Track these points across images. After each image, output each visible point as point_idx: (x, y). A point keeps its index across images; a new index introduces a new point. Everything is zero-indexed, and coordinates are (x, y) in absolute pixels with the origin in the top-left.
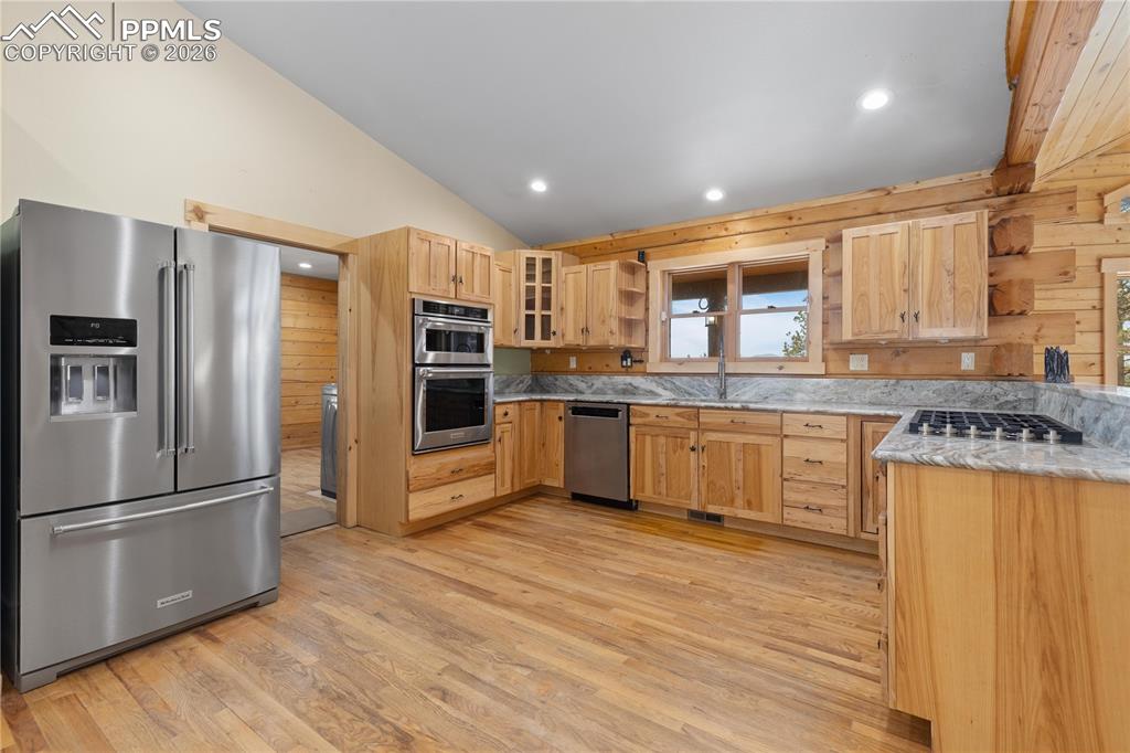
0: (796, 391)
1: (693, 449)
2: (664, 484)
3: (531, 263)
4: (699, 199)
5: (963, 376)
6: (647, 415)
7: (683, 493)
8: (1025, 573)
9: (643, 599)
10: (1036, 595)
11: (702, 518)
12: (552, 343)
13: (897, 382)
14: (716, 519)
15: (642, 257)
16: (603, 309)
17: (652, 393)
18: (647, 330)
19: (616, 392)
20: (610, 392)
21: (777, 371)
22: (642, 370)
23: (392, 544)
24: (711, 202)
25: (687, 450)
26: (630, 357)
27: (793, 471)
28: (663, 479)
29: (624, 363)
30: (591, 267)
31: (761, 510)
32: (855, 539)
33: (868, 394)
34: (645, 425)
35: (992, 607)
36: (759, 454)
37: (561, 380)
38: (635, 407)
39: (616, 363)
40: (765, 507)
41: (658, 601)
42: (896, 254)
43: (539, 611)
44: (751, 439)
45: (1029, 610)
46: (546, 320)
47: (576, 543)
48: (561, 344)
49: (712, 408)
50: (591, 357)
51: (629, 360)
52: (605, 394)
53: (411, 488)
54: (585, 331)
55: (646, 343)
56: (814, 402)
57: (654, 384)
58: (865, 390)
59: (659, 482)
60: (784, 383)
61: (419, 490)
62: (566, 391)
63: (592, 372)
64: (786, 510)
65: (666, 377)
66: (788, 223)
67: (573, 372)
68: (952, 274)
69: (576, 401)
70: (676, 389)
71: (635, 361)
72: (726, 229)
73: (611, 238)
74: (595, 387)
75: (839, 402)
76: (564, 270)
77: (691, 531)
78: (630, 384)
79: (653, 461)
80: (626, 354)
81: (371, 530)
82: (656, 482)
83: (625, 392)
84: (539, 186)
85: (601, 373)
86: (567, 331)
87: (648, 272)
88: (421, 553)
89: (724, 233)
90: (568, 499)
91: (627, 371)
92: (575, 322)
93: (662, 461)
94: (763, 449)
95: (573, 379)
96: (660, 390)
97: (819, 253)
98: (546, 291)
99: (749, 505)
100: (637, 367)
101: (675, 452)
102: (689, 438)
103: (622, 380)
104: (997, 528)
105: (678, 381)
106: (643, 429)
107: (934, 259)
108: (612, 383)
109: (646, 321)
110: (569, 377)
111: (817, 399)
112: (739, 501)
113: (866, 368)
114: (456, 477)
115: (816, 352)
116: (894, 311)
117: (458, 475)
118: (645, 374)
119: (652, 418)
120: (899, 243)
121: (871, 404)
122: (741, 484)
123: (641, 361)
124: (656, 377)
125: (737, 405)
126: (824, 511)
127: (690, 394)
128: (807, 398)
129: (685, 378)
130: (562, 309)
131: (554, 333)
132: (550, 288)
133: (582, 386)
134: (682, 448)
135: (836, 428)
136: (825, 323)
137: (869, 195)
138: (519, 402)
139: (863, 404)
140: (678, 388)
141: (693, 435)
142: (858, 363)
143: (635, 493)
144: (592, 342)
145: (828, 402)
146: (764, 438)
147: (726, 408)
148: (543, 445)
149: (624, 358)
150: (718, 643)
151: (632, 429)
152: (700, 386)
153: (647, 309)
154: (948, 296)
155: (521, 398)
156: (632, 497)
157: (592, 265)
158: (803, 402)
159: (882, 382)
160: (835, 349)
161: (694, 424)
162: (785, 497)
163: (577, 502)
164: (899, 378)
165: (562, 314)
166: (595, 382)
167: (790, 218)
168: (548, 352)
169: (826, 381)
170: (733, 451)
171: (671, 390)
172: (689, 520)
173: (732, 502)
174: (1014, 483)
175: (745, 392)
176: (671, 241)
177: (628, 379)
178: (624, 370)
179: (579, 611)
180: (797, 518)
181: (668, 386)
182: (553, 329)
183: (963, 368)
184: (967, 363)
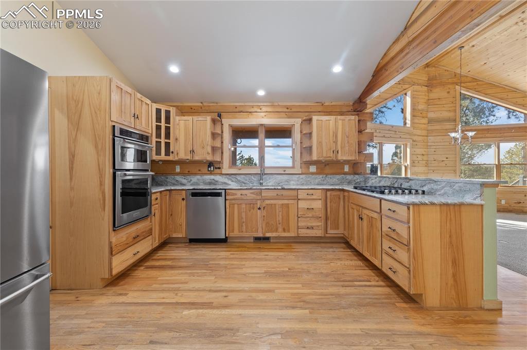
0: (291, 181)
1: (259, 209)
2: (244, 227)
3: (158, 111)
4: (253, 93)
5: (345, 174)
6: (236, 194)
7: (254, 230)
8: (448, 236)
9: (280, 282)
10: (451, 242)
11: (261, 240)
12: (171, 158)
13: (326, 177)
14: (267, 239)
15: (219, 116)
16: (202, 141)
17: (225, 183)
18: (222, 153)
19: (205, 184)
20: (202, 184)
21: (283, 172)
22: (219, 172)
23: (102, 294)
24: (258, 95)
25: (256, 209)
26: (213, 166)
27: (302, 213)
28: (244, 224)
29: (209, 169)
30: (195, 118)
31: (289, 231)
32: (325, 237)
33: (317, 181)
34: (234, 199)
35: (440, 249)
36: (288, 207)
37: (170, 179)
38: (228, 191)
39: (205, 170)
40: (291, 231)
41: (287, 281)
42: (331, 128)
43: (242, 304)
44: (286, 202)
45: (449, 248)
46: (168, 145)
47: (219, 264)
48: (176, 159)
49: (268, 189)
50: (190, 166)
51: (212, 168)
52: (199, 185)
53: (113, 253)
54: (193, 151)
55: (222, 158)
56: (298, 185)
57: (226, 179)
58: (316, 179)
59: (242, 226)
60: (286, 177)
61: (117, 254)
62: (174, 184)
63: (190, 173)
64: (299, 230)
65: (233, 176)
66: (287, 110)
67: (178, 174)
68: (348, 137)
69: (194, 189)
70: (238, 181)
71: (216, 168)
72: (260, 109)
73: (201, 105)
74: (192, 182)
75: (307, 184)
76: (178, 118)
77: (261, 247)
78: (213, 179)
79: (239, 216)
80: (210, 164)
81: (71, 290)
82: (240, 226)
83: (210, 183)
84: (174, 69)
85: (196, 174)
86: (180, 151)
87: (222, 124)
88: (131, 294)
89: (260, 111)
90: (187, 243)
91: (211, 173)
92: (185, 147)
93: (244, 216)
94: (290, 206)
95: (178, 178)
96: (230, 182)
97: (299, 124)
98: (168, 129)
99: (284, 230)
100: (218, 171)
101: (250, 211)
102: (257, 204)
103: (208, 178)
104: (441, 222)
105: (239, 178)
106: (233, 202)
107: (342, 131)
108: (203, 179)
109: (222, 148)
110: (176, 177)
111: (299, 183)
112: (280, 229)
113: (315, 171)
114: (136, 241)
115: (298, 164)
116: (330, 149)
117: (137, 239)
118: (221, 174)
119: (239, 196)
120: (332, 124)
121: (318, 184)
122: (281, 221)
123: (219, 168)
124: (228, 176)
125: (280, 188)
126: (314, 228)
127: (245, 183)
128: (295, 183)
129: (242, 176)
130: (177, 139)
131: (172, 152)
132: (170, 127)
133: (184, 181)
134: (253, 209)
135: (318, 194)
136: (301, 153)
137: (316, 104)
138: (161, 192)
139: (315, 184)
140: (239, 181)
141: (259, 202)
142: (313, 169)
143: (229, 233)
144: (196, 158)
145: (302, 184)
146: (291, 201)
147: (275, 189)
148: (171, 215)
149: (209, 166)
150: (327, 291)
151: (227, 202)
152: (249, 179)
153: (222, 142)
154: (347, 145)
155: (160, 190)
156: (227, 236)
157: (196, 117)
158: (294, 185)
159: (321, 176)
160: (305, 163)
161: (259, 197)
162: (299, 225)
163: (193, 243)
164: (327, 175)
165: (177, 142)
166: (192, 179)
167: (287, 108)
168: (161, 163)
169: (301, 176)
170: (277, 207)
171: (236, 182)
172: (254, 242)
173: (276, 230)
174: (445, 208)
175: (270, 182)
176: (234, 111)
177: (212, 177)
178: (209, 172)
179: (262, 297)
180: (303, 232)
181: (234, 180)
182: (171, 150)
183: (345, 170)
184: (346, 169)
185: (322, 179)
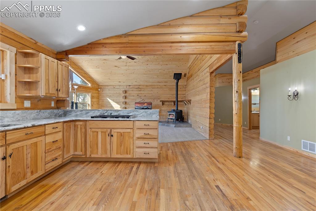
0: (5, 117)
1: (4, 159)
58: (31, 114)
64: (46, 166)
68: (64, 79)
97: (14, 54)
99: (32, 173)
111: (14, 120)
112: (28, 174)
113: (30, 106)
116: (54, 87)
122: (30, 164)
126: (57, 158)
128: (10, 120)
136: (16, 86)
142: (27, 104)
145: (18, 121)
147: (25, 128)
154: (64, 86)
159: (36, 111)
160: (19, 98)
161: (2, 143)
164: (40, 109)
169: (17, 112)
170: (25, 150)
173: (24, 178)
180: (49, 167)
183: (52, 106)
184: (53, 104)
185: (37, 114)
